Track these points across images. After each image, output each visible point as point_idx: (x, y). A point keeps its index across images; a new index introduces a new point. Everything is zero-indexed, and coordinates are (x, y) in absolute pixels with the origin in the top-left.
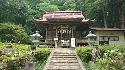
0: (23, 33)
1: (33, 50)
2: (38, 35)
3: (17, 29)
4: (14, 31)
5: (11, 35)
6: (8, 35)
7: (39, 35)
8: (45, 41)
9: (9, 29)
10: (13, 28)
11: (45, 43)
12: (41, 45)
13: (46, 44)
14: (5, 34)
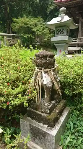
0: (44, 31)
1: (44, 75)
2: (63, 18)
3: (36, 25)
4: (32, 28)
5: (29, 36)
6: (26, 36)
7: (67, 18)
8: (78, 40)
9: (26, 26)
10: (31, 23)
11: (76, 44)
12: (70, 49)
13: (79, 45)
14: (22, 35)
